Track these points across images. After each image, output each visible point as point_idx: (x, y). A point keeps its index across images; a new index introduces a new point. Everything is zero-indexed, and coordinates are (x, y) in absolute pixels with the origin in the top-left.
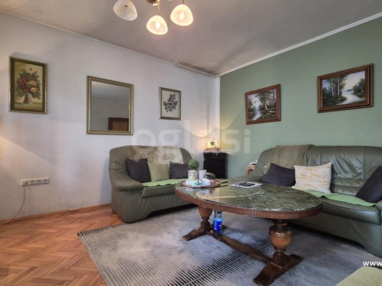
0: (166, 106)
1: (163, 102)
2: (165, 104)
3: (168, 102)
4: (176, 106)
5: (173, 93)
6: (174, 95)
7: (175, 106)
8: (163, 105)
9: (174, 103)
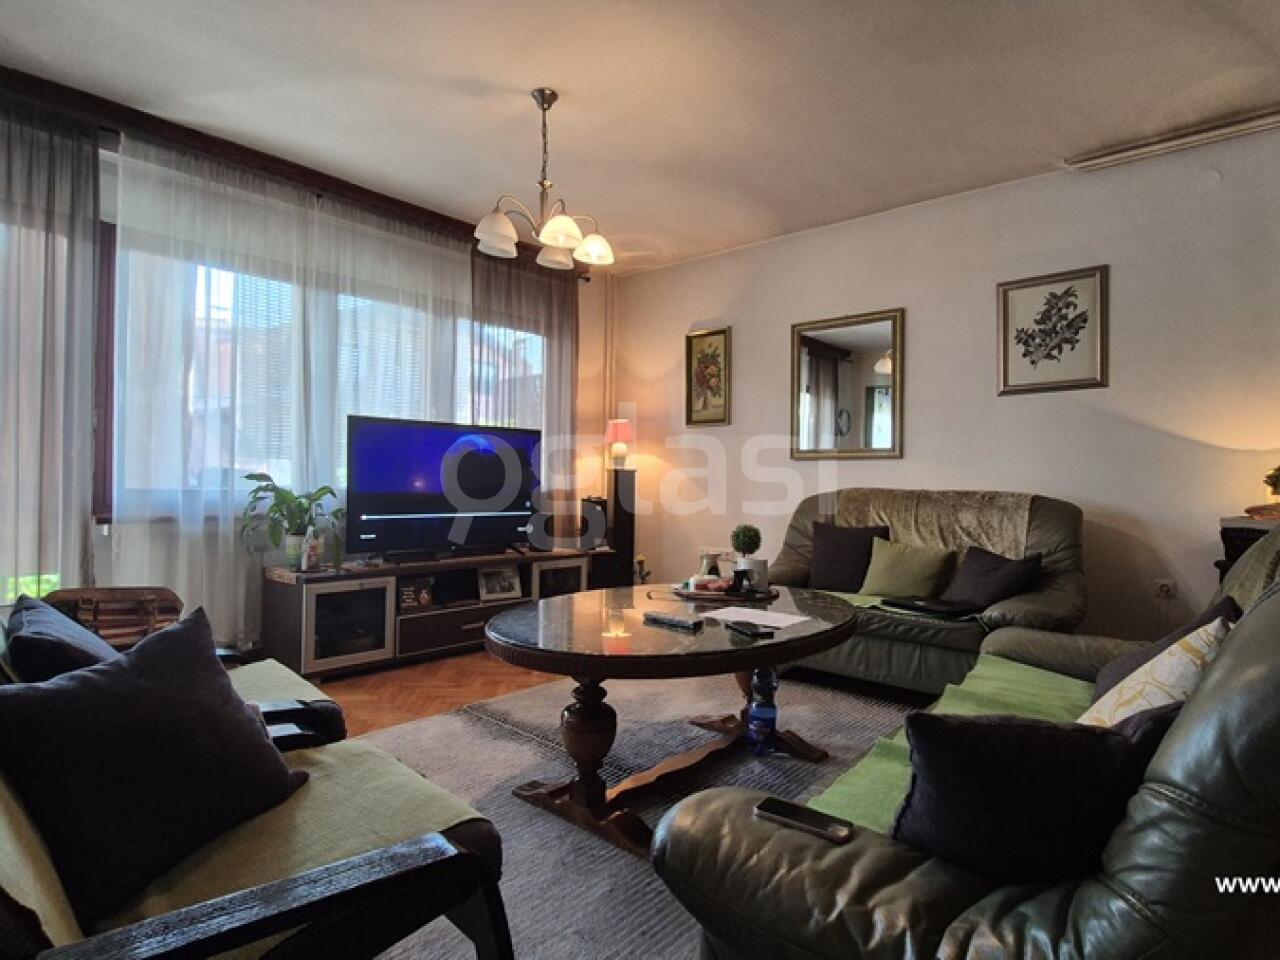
0: (1026, 344)
1: (1012, 334)
2: (1025, 338)
3: (1037, 328)
4: (1081, 331)
5: (1059, 289)
6: (1068, 293)
7: (1077, 333)
8: (1012, 341)
9: (1069, 326)
